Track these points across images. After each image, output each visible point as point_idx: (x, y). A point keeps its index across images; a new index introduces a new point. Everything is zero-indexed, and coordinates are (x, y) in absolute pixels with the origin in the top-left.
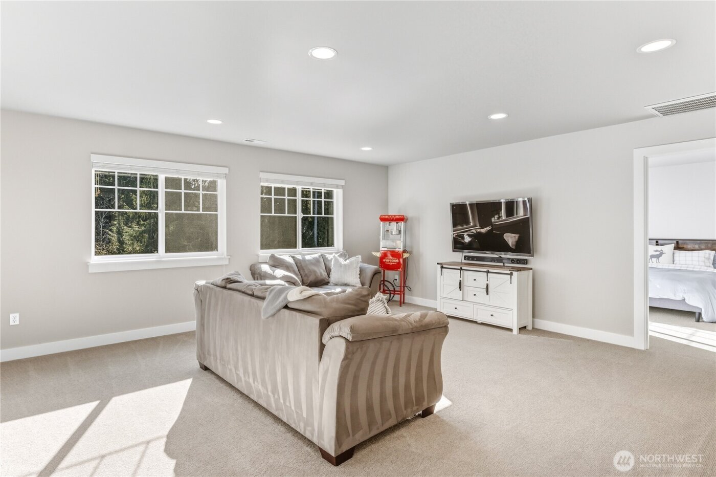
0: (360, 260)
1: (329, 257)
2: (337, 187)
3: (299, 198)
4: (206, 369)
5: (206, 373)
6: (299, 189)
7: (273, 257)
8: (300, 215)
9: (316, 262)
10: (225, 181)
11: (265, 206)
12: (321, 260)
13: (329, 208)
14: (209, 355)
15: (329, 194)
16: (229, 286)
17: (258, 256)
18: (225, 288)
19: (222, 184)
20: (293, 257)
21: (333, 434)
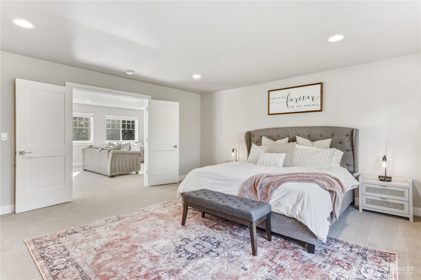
0: (141, 144)
1: (131, 143)
2: (136, 119)
3: (121, 123)
4: (85, 170)
5: (85, 171)
6: (121, 120)
7: (109, 142)
8: (121, 129)
9: (126, 145)
10: (93, 118)
11: (108, 126)
12: (128, 144)
13: (133, 126)
14: (86, 166)
15: (133, 122)
16: (91, 147)
17: (105, 142)
18: (90, 148)
19: (92, 119)
20: (117, 143)
21: (110, 171)
